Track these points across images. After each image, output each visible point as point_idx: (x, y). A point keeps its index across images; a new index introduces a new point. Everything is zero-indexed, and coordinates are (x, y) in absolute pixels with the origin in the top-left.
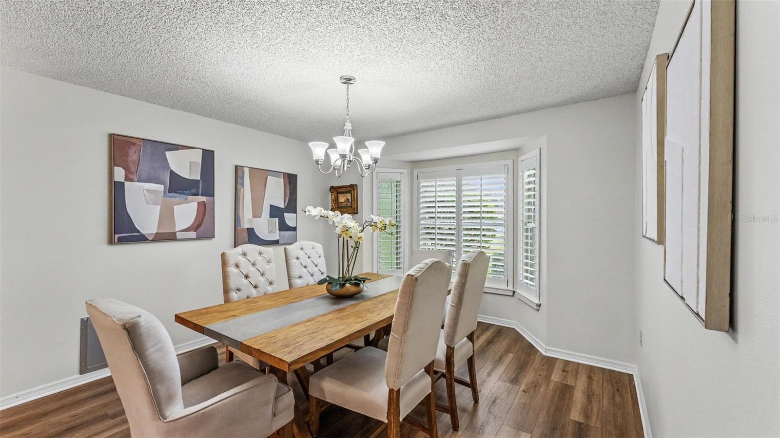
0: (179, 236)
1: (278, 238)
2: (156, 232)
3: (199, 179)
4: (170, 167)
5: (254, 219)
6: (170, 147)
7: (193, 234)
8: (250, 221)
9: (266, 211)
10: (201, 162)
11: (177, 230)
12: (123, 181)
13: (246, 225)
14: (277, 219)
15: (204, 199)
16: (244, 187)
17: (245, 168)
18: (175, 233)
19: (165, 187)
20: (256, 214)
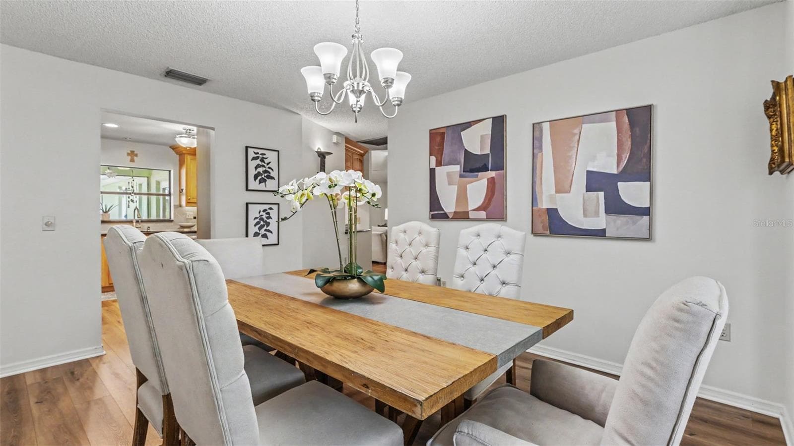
0: (472, 215)
1: (605, 227)
2: (453, 211)
3: (489, 152)
4: (464, 147)
5: (558, 195)
6: (464, 126)
7: (483, 214)
8: (551, 198)
9: (580, 182)
10: (490, 133)
11: (469, 209)
12: (434, 167)
13: (545, 204)
14: (601, 194)
15: (492, 174)
16: (542, 151)
17: (543, 124)
18: (468, 212)
19: (460, 167)
20: (561, 188)
